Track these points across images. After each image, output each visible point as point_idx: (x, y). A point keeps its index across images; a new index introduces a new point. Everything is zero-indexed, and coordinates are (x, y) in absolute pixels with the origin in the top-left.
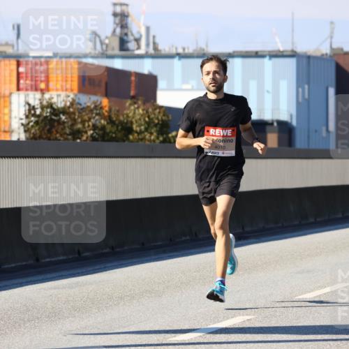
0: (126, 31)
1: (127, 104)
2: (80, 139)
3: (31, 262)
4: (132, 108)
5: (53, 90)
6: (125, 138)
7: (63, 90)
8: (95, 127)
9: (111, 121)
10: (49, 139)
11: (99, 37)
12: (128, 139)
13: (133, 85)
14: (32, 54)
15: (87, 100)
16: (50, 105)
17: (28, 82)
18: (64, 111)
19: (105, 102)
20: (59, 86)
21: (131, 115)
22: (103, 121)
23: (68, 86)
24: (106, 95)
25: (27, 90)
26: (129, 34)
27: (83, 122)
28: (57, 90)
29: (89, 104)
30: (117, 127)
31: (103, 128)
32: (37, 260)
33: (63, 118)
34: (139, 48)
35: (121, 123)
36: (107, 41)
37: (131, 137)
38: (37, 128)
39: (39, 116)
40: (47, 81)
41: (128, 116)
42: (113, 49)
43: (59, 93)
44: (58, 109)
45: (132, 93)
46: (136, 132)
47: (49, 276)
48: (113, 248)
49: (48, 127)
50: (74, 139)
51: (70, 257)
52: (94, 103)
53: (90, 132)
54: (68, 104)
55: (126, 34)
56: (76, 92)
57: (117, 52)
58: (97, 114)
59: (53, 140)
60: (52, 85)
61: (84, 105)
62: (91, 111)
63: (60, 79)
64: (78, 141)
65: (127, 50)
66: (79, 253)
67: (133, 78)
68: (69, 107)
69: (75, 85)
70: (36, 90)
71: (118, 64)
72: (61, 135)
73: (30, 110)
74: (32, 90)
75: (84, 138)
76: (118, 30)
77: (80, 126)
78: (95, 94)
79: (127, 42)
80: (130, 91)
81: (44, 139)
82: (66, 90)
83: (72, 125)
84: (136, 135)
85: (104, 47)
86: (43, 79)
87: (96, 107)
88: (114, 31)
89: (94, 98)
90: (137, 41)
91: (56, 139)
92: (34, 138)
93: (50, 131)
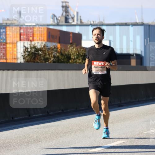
0: (68, 14)
1: (69, 47)
2: (48, 62)
3: (27, 117)
4: (71, 48)
5: (36, 40)
6: (68, 62)
7: (40, 40)
8: (54, 57)
9: (62, 54)
10: (34, 62)
11: (56, 17)
12: (69, 62)
13: (71, 38)
14: (26, 24)
15: (51, 45)
16: (35, 47)
17: (25, 37)
18: (41, 50)
19: (59, 45)
20: (38, 39)
21: (70, 51)
22: (58, 54)
23: (43, 39)
24: (59, 43)
25: (24, 40)
26: (69, 15)
27: (49, 54)
28: (37, 40)
29: (51, 47)
30: (64, 57)
31: (58, 57)
32: (30, 116)
33: (40, 52)
34: (74, 21)
35: (66, 55)
36: (59, 19)
37: (70, 61)
38: (29, 57)
39: (29, 52)
40: (33, 36)
41: (69, 52)
42: (62, 22)
43: (38, 41)
44: (38, 49)
45: (71, 42)
46: (73, 59)
47: (35, 123)
48: (63, 110)
49: (34, 57)
50: (45, 62)
51: (44, 114)
52: (54, 46)
53: (52, 59)
54: (42, 46)
55: (68, 15)
56: (46, 41)
57: (64, 23)
58: (55, 51)
59: (36, 62)
60: (35, 38)
61: (49, 47)
62: (53, 49)
63: (39, 35)
64: (47, 63)
65: (68, 22)
66: (48, 113)
67: (71, 35)
68: (43, 48)
69: (46, 38)
70: (28, 40)
71: (64, 29)
72: (40, 60)
73: (25, 49)
74: (26, 40)
75: (50, 62)
76: (64, 14)
77: (48, 56)
78: (54, 42)
79: (68, 19)
80: (70, 41)
81: (32, 62)
82: (42, 40)
83: (45, 56)
84: (73, 60)
85: (58, 21)
86: (31, 35)
87: (55, 48)
88: (63, 14)
89: (54, 44)
90: (73, 18)
91: (37, 62)
92: (28, 61)
93: (34, 58)
